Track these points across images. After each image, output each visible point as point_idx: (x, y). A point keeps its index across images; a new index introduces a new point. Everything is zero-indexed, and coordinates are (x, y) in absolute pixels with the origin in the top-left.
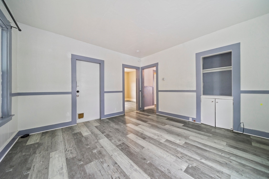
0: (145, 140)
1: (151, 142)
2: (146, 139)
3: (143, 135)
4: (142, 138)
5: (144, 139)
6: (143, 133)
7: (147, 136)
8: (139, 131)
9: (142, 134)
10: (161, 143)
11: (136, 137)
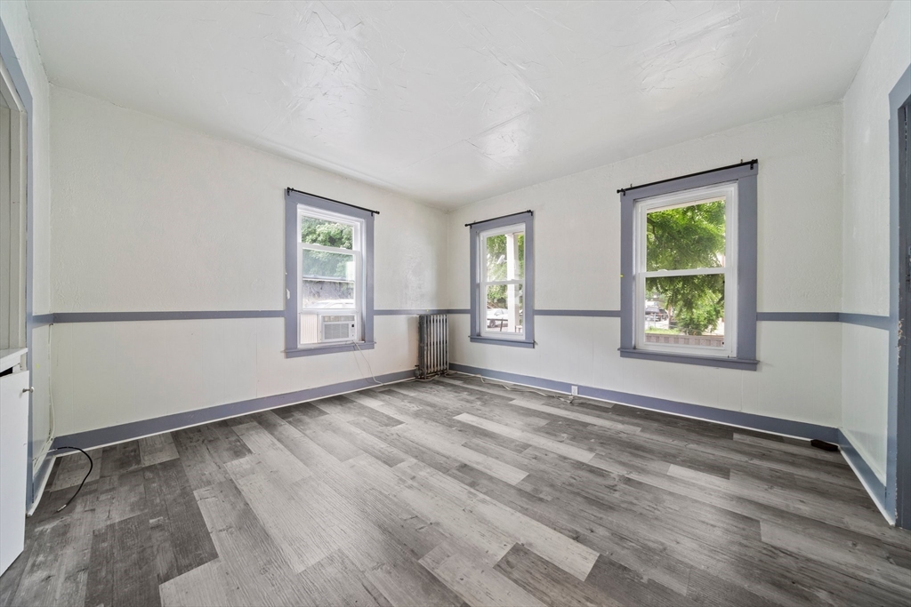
0: (459, 461)
1: (445, 459)
2: (457, 464)
3: (469, 480)
4: (472, 469)
5: (466, 465)
6: (472, 490)
7: (455, 477)
8: (488, 498)
9: (472, 485)
10: (416, 457)
11: (490, 470)
